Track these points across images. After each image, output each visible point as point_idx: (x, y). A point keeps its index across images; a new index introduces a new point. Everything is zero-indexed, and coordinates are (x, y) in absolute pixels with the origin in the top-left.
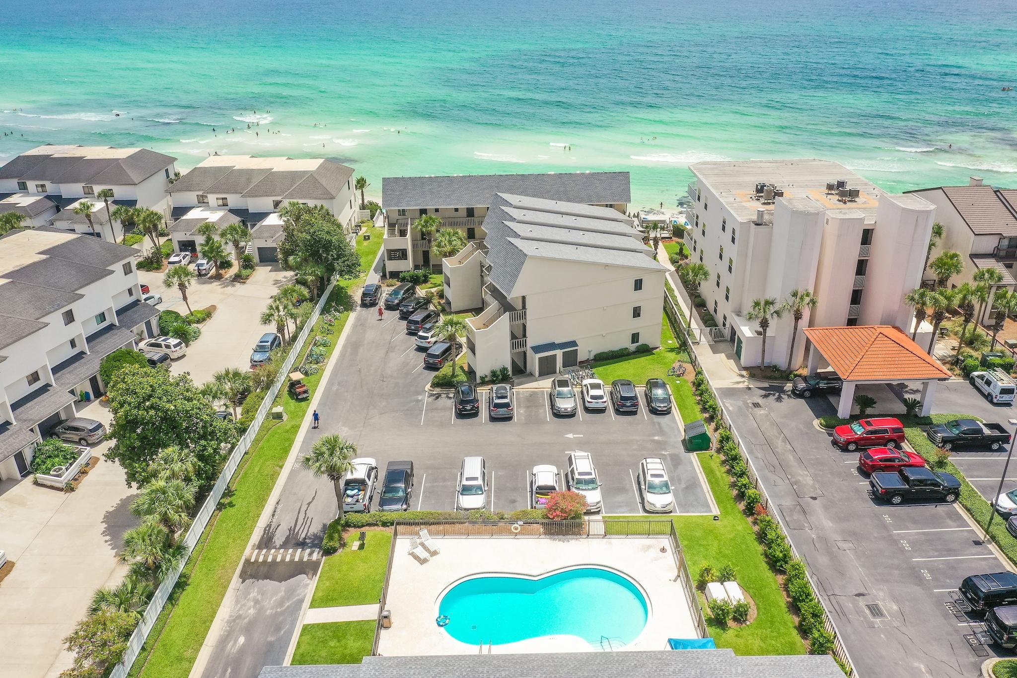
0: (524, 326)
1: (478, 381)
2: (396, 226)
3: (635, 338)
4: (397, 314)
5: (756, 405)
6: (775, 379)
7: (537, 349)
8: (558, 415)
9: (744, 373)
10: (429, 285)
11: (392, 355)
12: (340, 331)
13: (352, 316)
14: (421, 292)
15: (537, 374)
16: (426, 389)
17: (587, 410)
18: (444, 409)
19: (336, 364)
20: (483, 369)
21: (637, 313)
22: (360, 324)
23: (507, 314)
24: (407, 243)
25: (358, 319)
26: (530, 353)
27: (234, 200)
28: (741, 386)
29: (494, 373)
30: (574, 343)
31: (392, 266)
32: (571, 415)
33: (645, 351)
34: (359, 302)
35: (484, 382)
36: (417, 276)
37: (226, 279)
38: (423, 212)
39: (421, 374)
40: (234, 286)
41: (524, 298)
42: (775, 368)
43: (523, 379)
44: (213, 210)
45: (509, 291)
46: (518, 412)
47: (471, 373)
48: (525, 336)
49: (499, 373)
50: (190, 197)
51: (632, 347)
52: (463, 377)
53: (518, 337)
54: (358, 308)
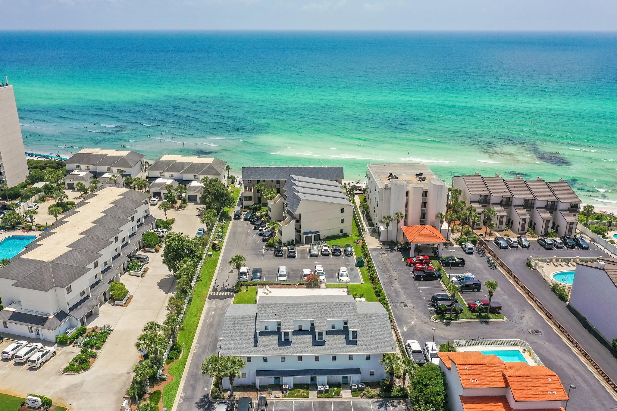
0: (300, 225)
1: (283, 245)
2: (247, 187)
3: (342, 231)
4: (249, 222)
5: (384, 254)
6: (392, 245)
7: (305, 234)
8: (312, 256)
9: (381, 243)
10: (261, 211)
11: (249, 237)
12: (227, 228)
13: (231, 223)
14: (258, 214)
15: (305, 243)
16: (263, 248)
17: (322, 254)
18: (271, 254)
19: (228, 239)
20: (284, 240)
21: (342, 221)
22: (234, 226)
23: (294, 220)
24: (251, 194)
25: (233, 223)
26: (302, 235)
27: (176, 175)
28: (379, 247)
29: (288, 242)
30: (319, 232)
31: (245, 203)
32: (316, 256)
33: (346, 235)
34: (233, 217)
35: (285, 245)
36: (256, 208)
37: (176, 208)
38: (258, 181)
39: (260, 243)
40: (180, 211)
41: (300, 214)
42: (392, 241)
43: (299, 245)
44: (167, 179)
45: (295, 212)
46: (298, 255)
47: (280, 242)
48: (300, 229)
49: (290, 242)
50: (156, 173)
51: (341, 234)
52: (277, 244)
53: (298, 228)
54: (233, 220)
